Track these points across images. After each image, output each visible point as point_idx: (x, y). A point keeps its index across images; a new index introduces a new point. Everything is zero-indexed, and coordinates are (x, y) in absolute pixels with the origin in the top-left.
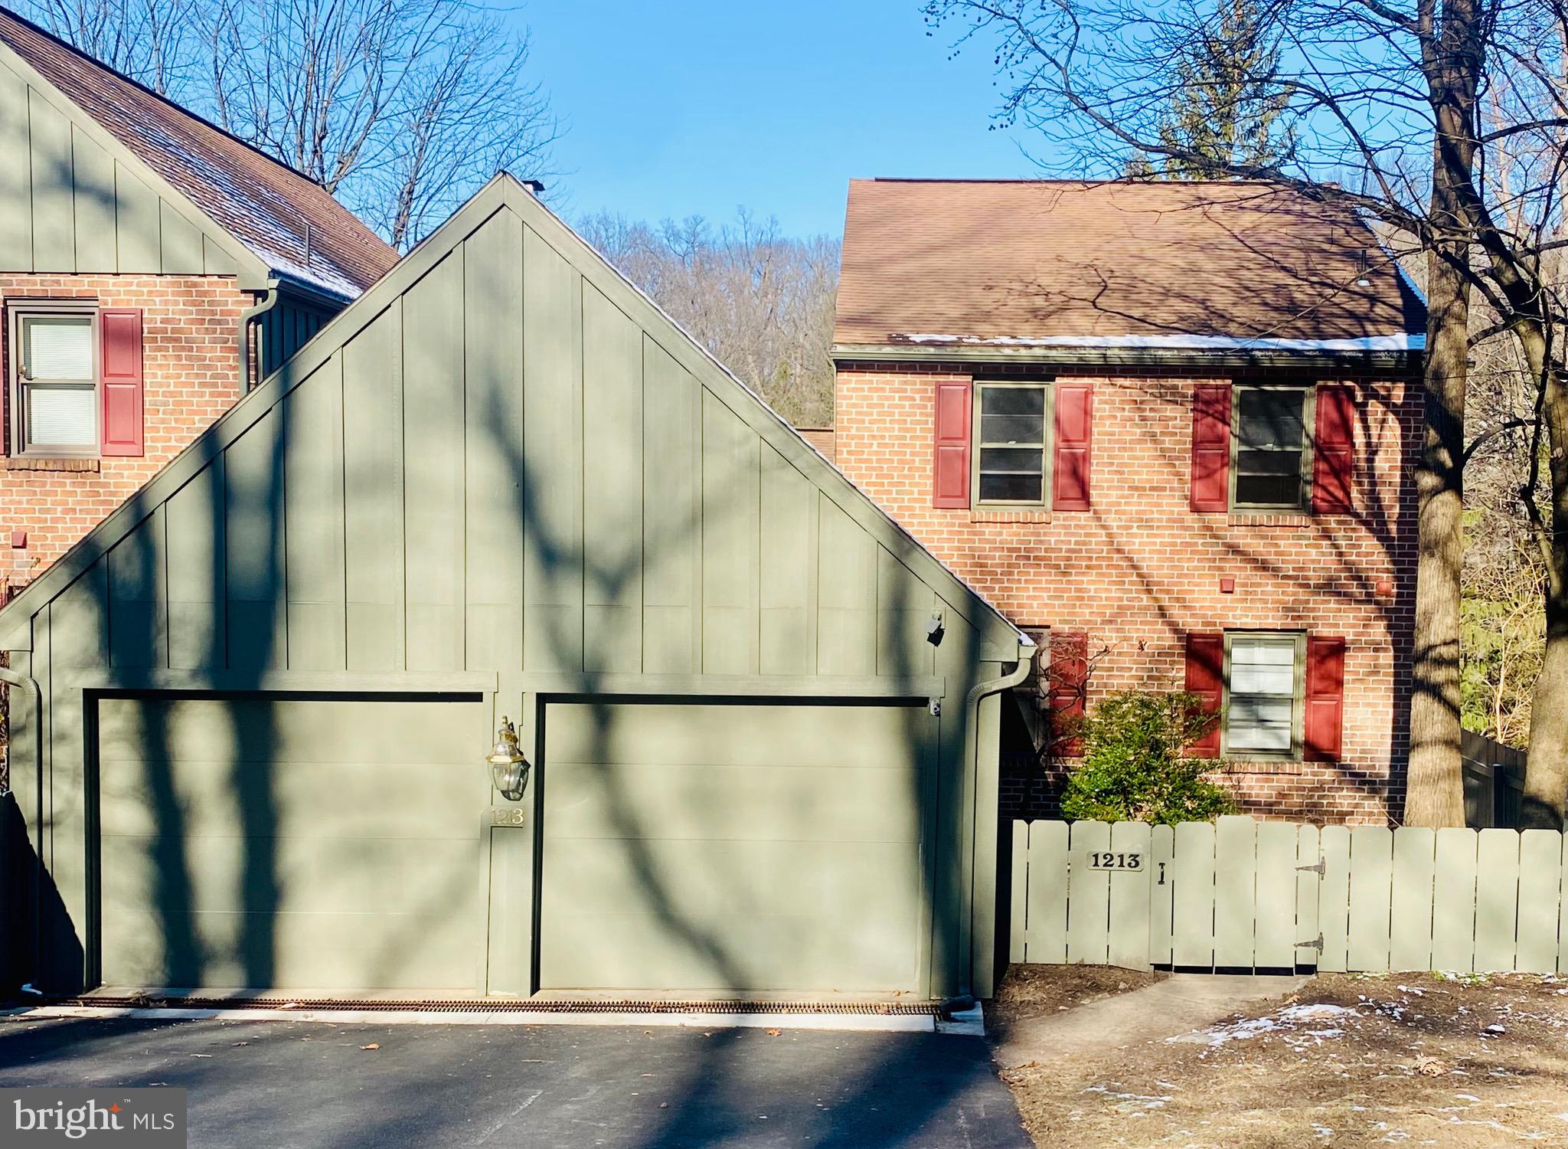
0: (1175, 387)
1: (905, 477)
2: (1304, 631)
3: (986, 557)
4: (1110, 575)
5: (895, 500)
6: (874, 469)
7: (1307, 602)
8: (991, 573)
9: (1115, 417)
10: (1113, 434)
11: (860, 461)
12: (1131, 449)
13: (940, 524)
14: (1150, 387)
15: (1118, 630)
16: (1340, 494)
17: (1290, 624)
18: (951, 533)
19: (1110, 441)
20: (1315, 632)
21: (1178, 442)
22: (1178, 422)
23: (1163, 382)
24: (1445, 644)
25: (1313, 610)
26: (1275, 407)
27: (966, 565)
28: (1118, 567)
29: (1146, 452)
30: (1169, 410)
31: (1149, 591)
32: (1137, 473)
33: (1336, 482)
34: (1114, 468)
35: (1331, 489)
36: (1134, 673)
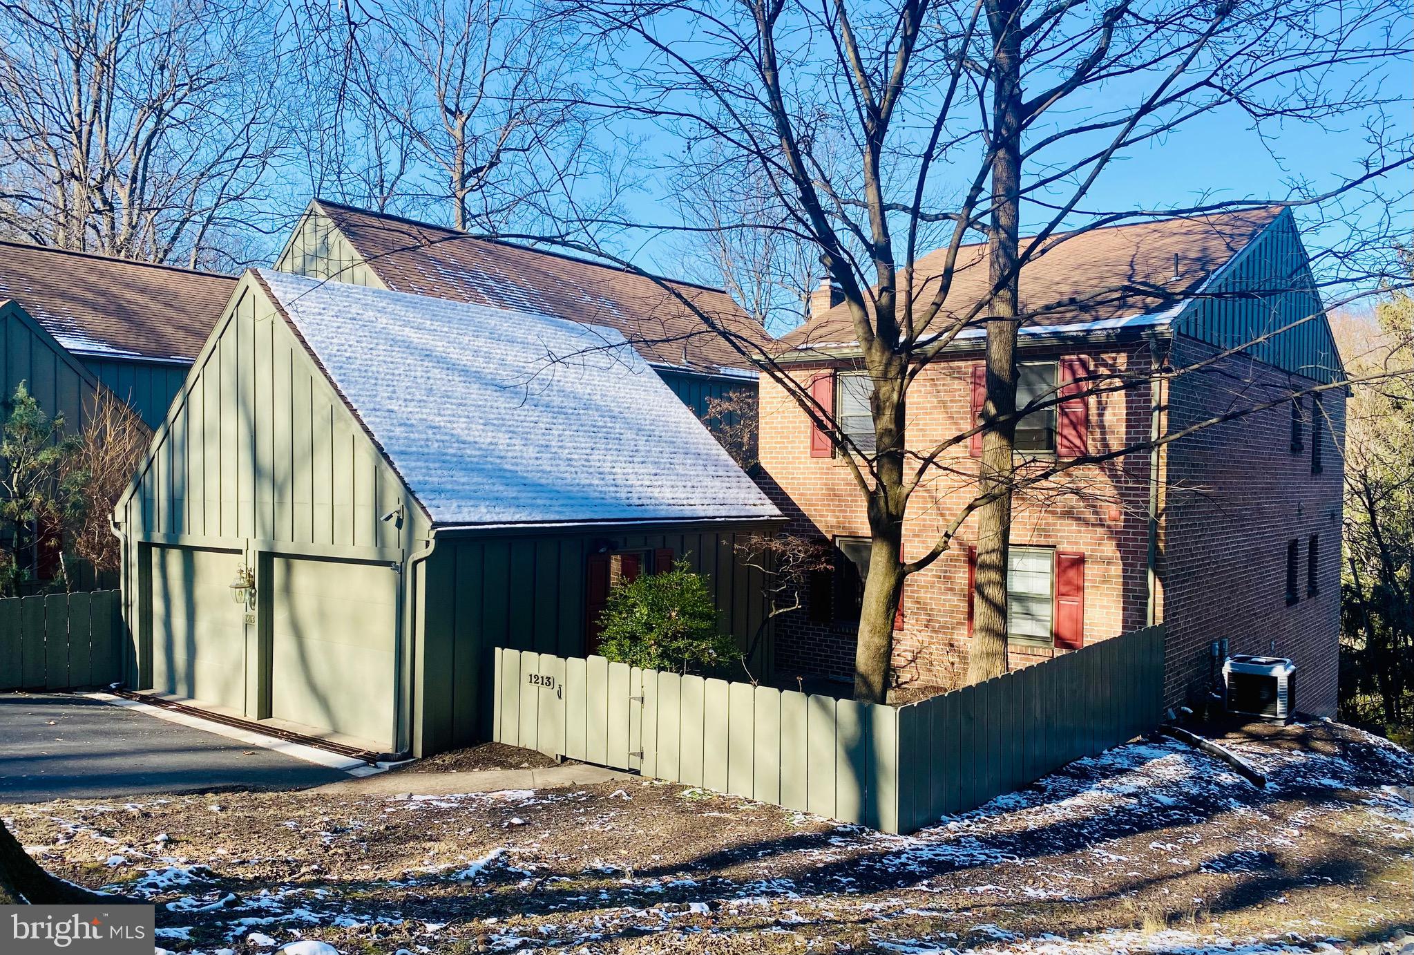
0: (960, 368)
1: (796, 437)
2: (1055, 547)
3: (841, 490)
4: (918, 503)
5: (790, 453)
6: (779, 433)
7: (1055, 524)
8: (844, 501)
9: (920, 391)
10: (919, 403)
11: (771, 428)
12: (931, 413)
13: (815, 468)
14: (943, 368)
15: (923, 542)
16: (1078, 442)
17: (1043, 541)
18: (821, 473)
19: (917, 409)
20: (1061, 548)
21: (962, 407)
22: (962, 392)
23: (952, 364)
24: (988, 552)
25: (1059, 531)
26: (1033, 377)
27: (830, 495)
28: (923, 497)
29: (939, 415)
30: (957, 384)
31: (942, 515)
32: (935, 430)
33: (1074, 432)
34: (921, 427)
35: (1070, 438)
36: (934, 573)
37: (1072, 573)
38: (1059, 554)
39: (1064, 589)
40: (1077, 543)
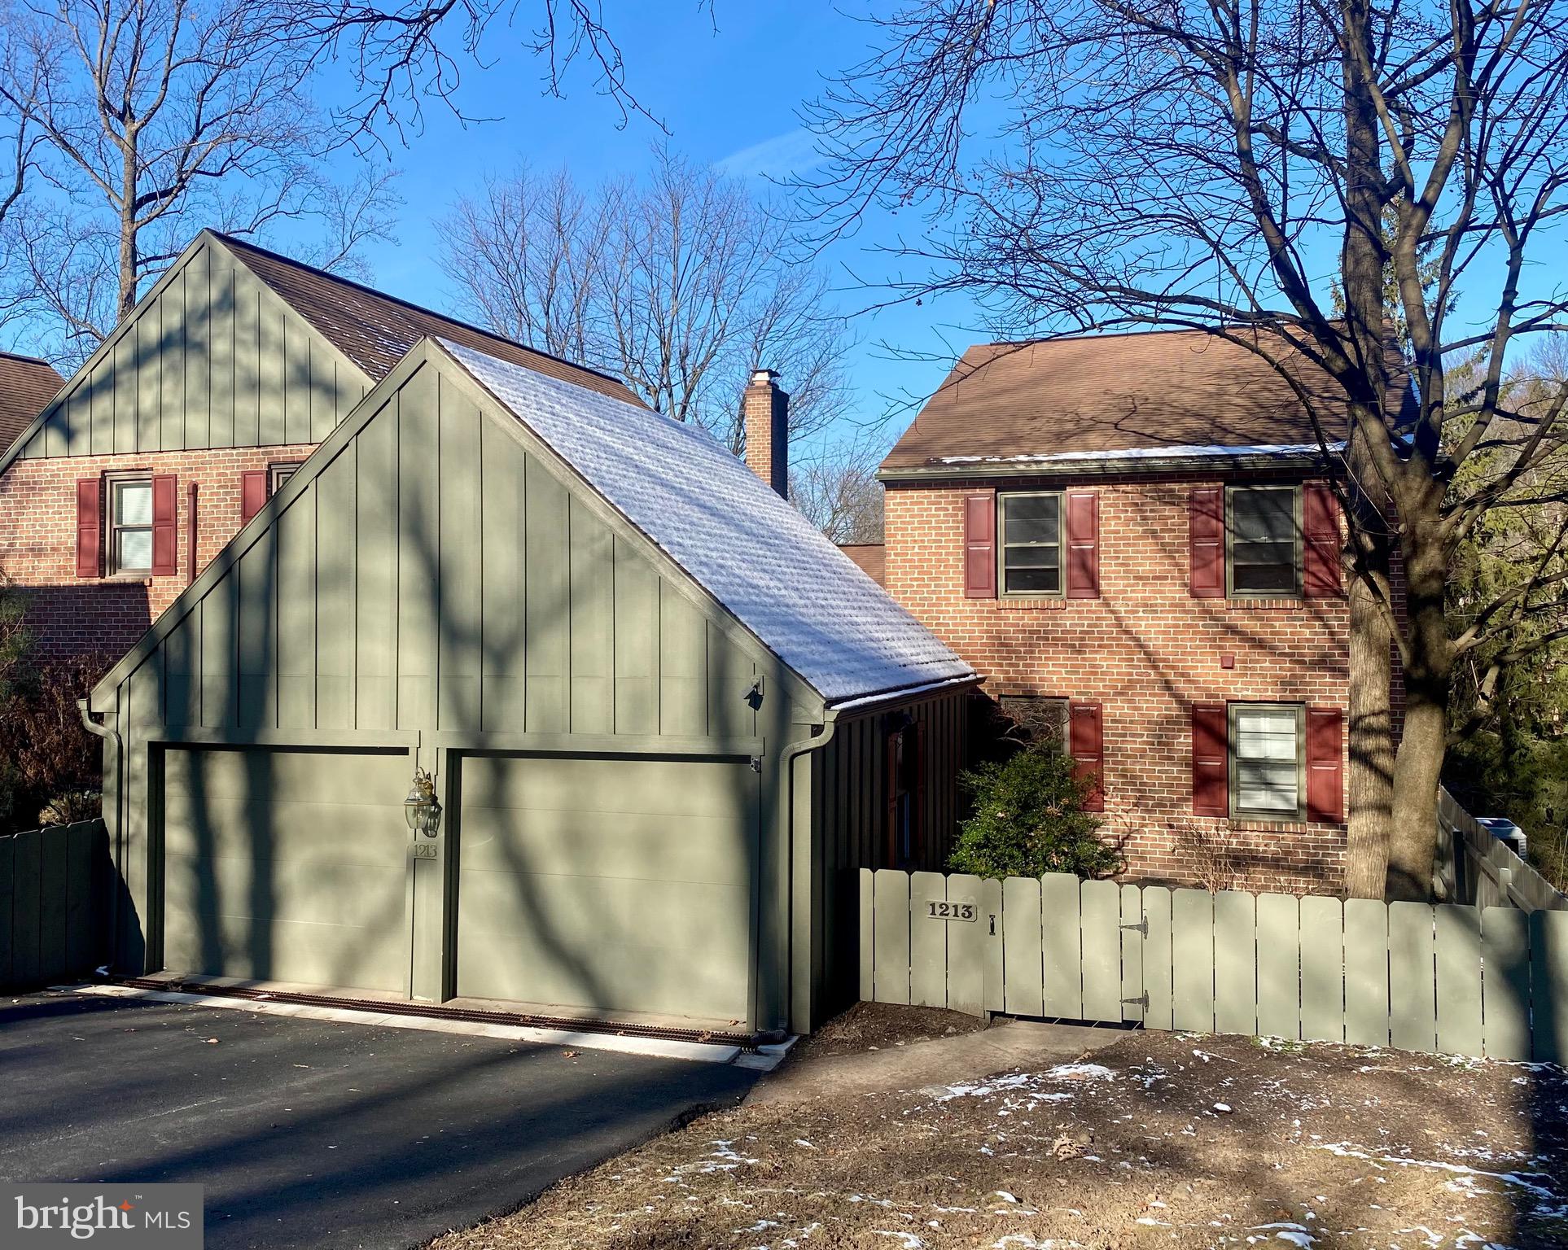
0: (1172, 490)
1: (942, 573)
2: (1303, 702)
3: (1011, 638)
4: (1120, 653)
5: (934, 592)
6: (916, 567)
7: (1303, 676)
8: (1014, 652)
9: (1120, 518)
10: (1118, 532)
11: (905, 561)
12: (1134, 545)
13: (971, 611)
14: (1149, 491)
15: (1130, 701)
16: (1329, 579)
17: (1288, 696)
18: (980, 618)
19: (1115, 538)
20: (1312, 704)
21: (1177, 537)
22: (1176, 520)
23: (1161, 487)
24: (1374, 714)
25: (1309, 684)
26: (1266, 505)
27: (994, 645)
28: (1128, 646)
29: (1148, 546)
30: (1168, 511)
31: (1155, 668)
32: (1140, 565)
33: (1324, 569)
34: (1120, 561)
35: (1321, 575)
36: (1145, 739)
37: (1328, 733)
38: (1309, 710)
39: (1317, 752)
40: (1332, 698)
